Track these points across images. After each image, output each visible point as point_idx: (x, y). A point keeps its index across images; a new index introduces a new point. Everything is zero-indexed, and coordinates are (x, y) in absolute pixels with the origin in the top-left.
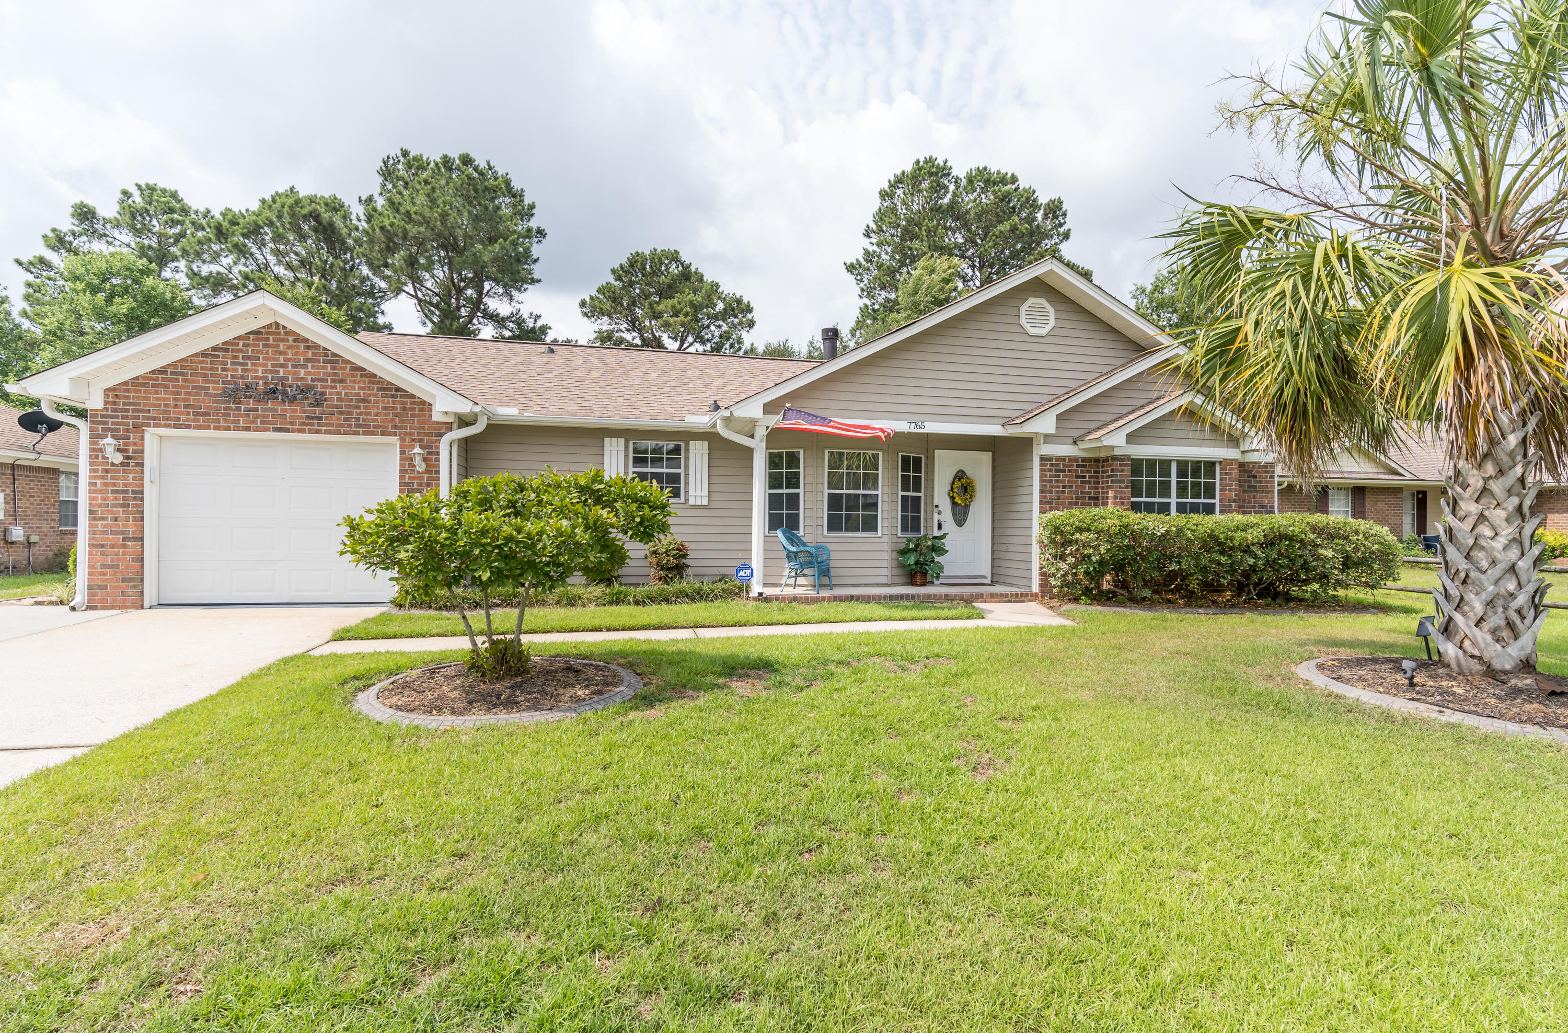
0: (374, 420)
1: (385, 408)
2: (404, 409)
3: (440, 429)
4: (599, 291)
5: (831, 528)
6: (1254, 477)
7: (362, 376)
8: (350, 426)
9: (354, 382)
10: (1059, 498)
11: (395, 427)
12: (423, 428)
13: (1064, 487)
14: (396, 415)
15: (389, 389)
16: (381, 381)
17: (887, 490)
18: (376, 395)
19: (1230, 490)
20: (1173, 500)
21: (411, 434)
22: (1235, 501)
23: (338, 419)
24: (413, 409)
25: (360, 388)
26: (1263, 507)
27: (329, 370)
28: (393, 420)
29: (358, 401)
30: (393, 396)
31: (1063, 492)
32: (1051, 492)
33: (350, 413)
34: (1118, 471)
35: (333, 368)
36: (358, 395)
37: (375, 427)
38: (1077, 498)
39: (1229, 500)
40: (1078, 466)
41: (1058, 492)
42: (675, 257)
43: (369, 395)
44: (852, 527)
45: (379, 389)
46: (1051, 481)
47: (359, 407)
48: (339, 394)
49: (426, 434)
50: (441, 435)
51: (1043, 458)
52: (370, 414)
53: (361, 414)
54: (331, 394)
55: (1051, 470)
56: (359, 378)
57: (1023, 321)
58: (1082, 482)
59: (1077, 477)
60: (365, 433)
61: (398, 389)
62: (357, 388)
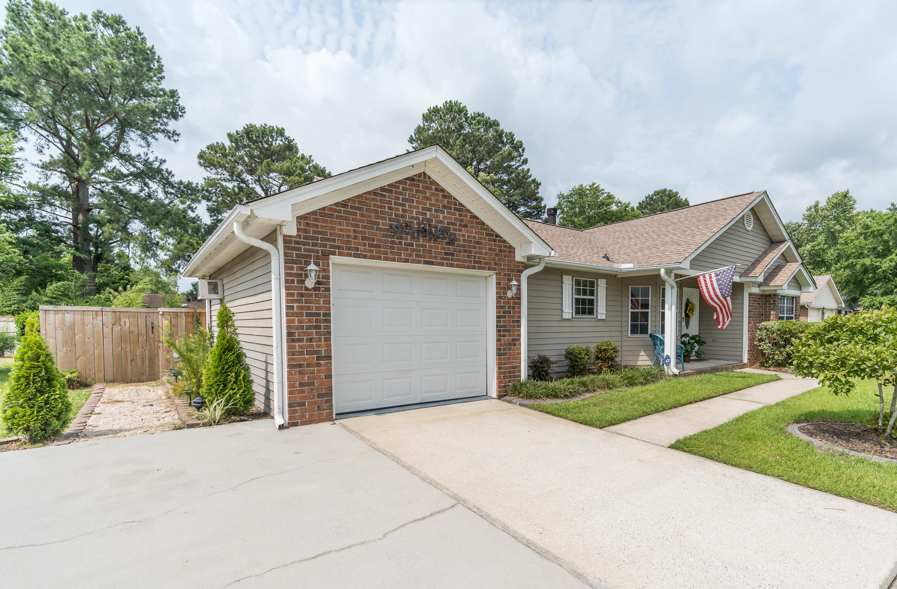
0: (485, 258)
1: (490, 249)
2: (500, 251)
3: (519, 267)
7: (477, 223)
8: (470, 262)
9: (472, 227)
11: (495, 264)
12: (510, 266)
13: (755, 309)
14: (496, 255)
15: (492, 235)
16: (488, 228)
18: (485, 239)
19: (798, 311)
20: (785, 315)
21: (504, 270)
23: (464, 256)
24: (505, 251)
25: (476, 233)
27: (457, 216)
28: (494, 259)
29: (476, 243)
30: (495, 241)
31: (755, 312)
32: (752, 311)
33: (470, 252)
34: (776, 301)
35: (460, 215)
36: (475, 238)
37: (486, 263)
38: (758, 315)
39: (798, 315)
40: (759, 298)
43: (482, 238)
45: (487, 234)
46: (752, 306)
47: (475, 247)
48: (464, 236)
49: (513, 270)
50: (522, 271)
51: (750, 294)
52: (481, 253)
53: (476, 253)
54: (459, 235)
55: (751, 301)
56: (475, 225)
58: (759, 307)
59: (758, 304)
60: (479, 268)
61: (497, 236)
62: (473, 233)
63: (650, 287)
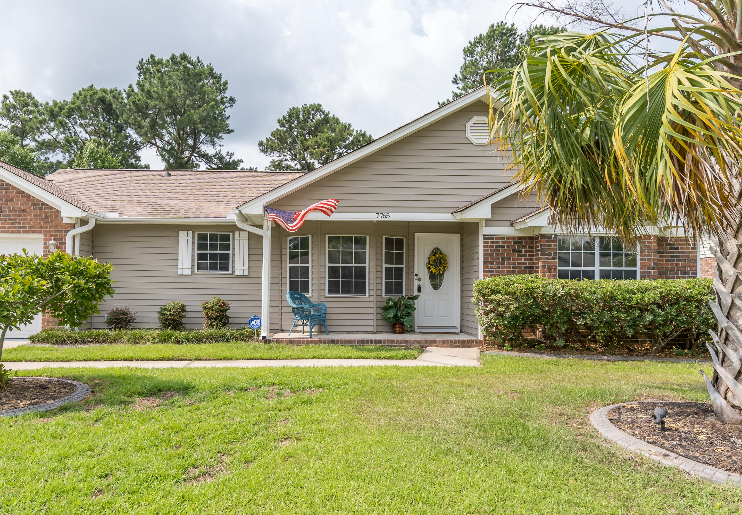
0: (29, 224)
1: (35, 216)
2: (46, 216)
3: (68, 228)
4: (272, 134)
5: (330, 291)
6: (677, 248)
7: (22, 196)
8: (15, 228)
9: (18, 200)
10: (499, 267)
11: (41, 227)
12: (57, 228)
13: (503, 259)
14: (42, 220)
15: (38, 204)
16: (34, 199)
17: (373, 263)
18: (30, 208)
19: (649, 260)
20: (597, 268)
21: (50, 232)
22: (653, 268)
23: (9, 224)
24: (51, 216)
25: (21, 204)
26: (685, 273)
27: (4, 193)
28: (40, 223)
29: (20, 212)
30: (40, 208)
31: (503, 263)
32: (492, 263)
33: (15, 220)
34: (545, 246)
35: (6, 192)
36: (20, 208)
37: (30, 228)
38: (514, 267)
39: (648, 268)
40: (515, 243)
41: (498, 263)
42: (318, 108)
43: (27, 208)
44: (347, 289)
45: (33, 204)
46: (492, 255)
47: (20, 216)
48: (9, 208)
49: (59, 232)
50: (67, 232)
51: (485, 238)
52: (26, 220)
53: (21, 220)
54: (5, 208)
55: (492, 247)
56: (20, 198)
57: (469, 135)
58: (519, 255)
59: (514, 251)
60: (24, 232)
61: (43, 204)
62: (19, 204)
63: (310, 237)
